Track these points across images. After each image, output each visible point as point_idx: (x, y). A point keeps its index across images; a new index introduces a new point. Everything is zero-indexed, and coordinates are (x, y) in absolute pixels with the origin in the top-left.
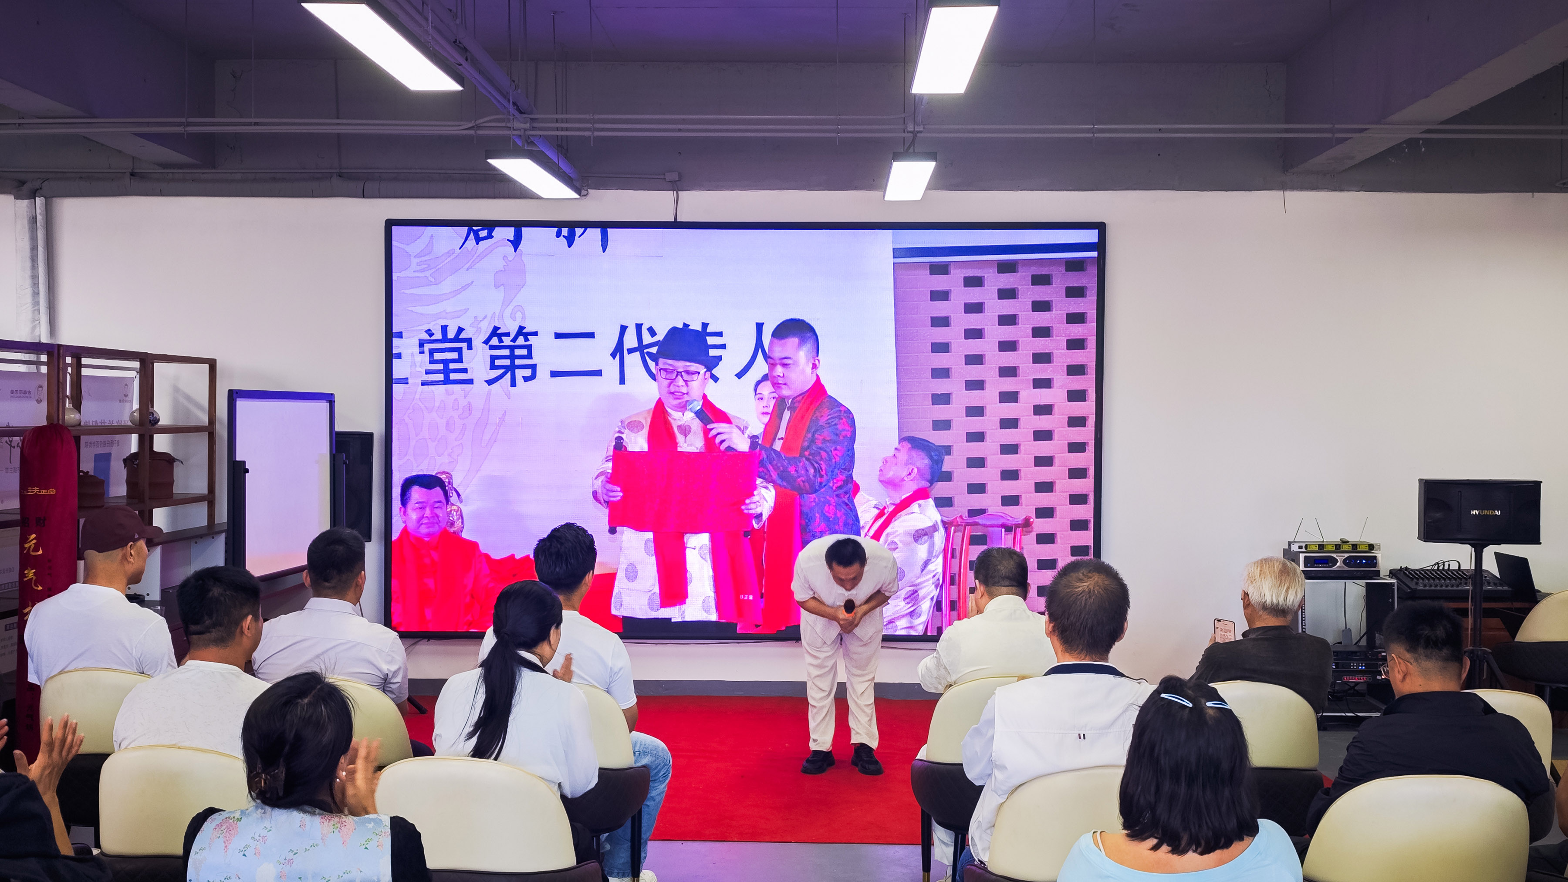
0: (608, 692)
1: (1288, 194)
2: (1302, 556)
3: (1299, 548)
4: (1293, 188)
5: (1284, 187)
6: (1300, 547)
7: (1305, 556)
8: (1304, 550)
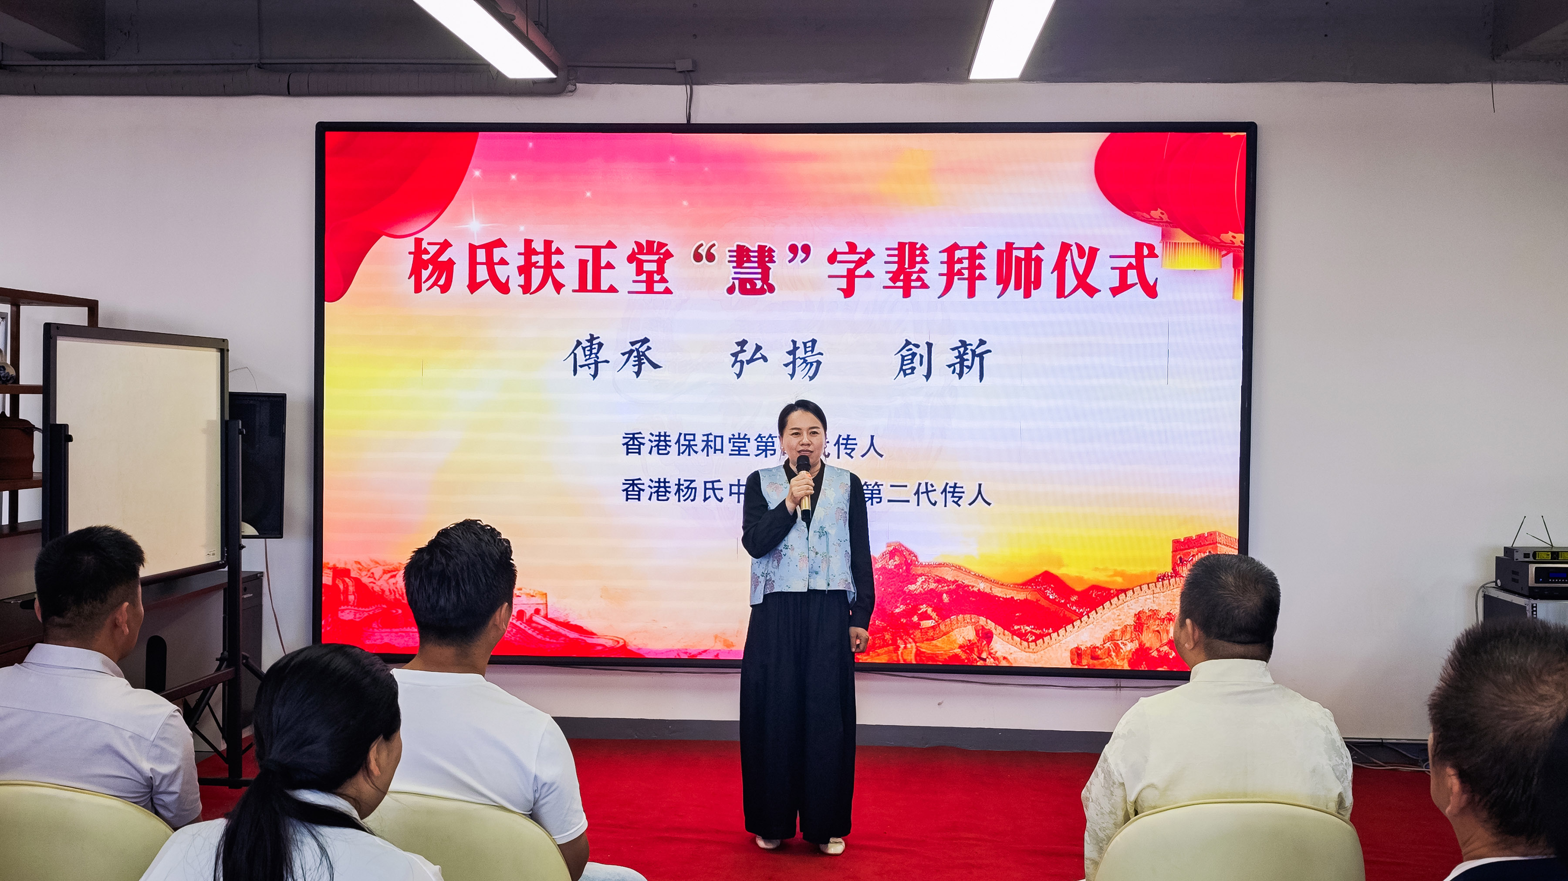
0: (534, 816)
1: (1498, 87)
2: (1532, 568)
3: (1525, 557)
4: (1505, 79)
5: (1492, 78)
6: (1526, 555)
7: (1536, 568)
8: (1531, 559)
